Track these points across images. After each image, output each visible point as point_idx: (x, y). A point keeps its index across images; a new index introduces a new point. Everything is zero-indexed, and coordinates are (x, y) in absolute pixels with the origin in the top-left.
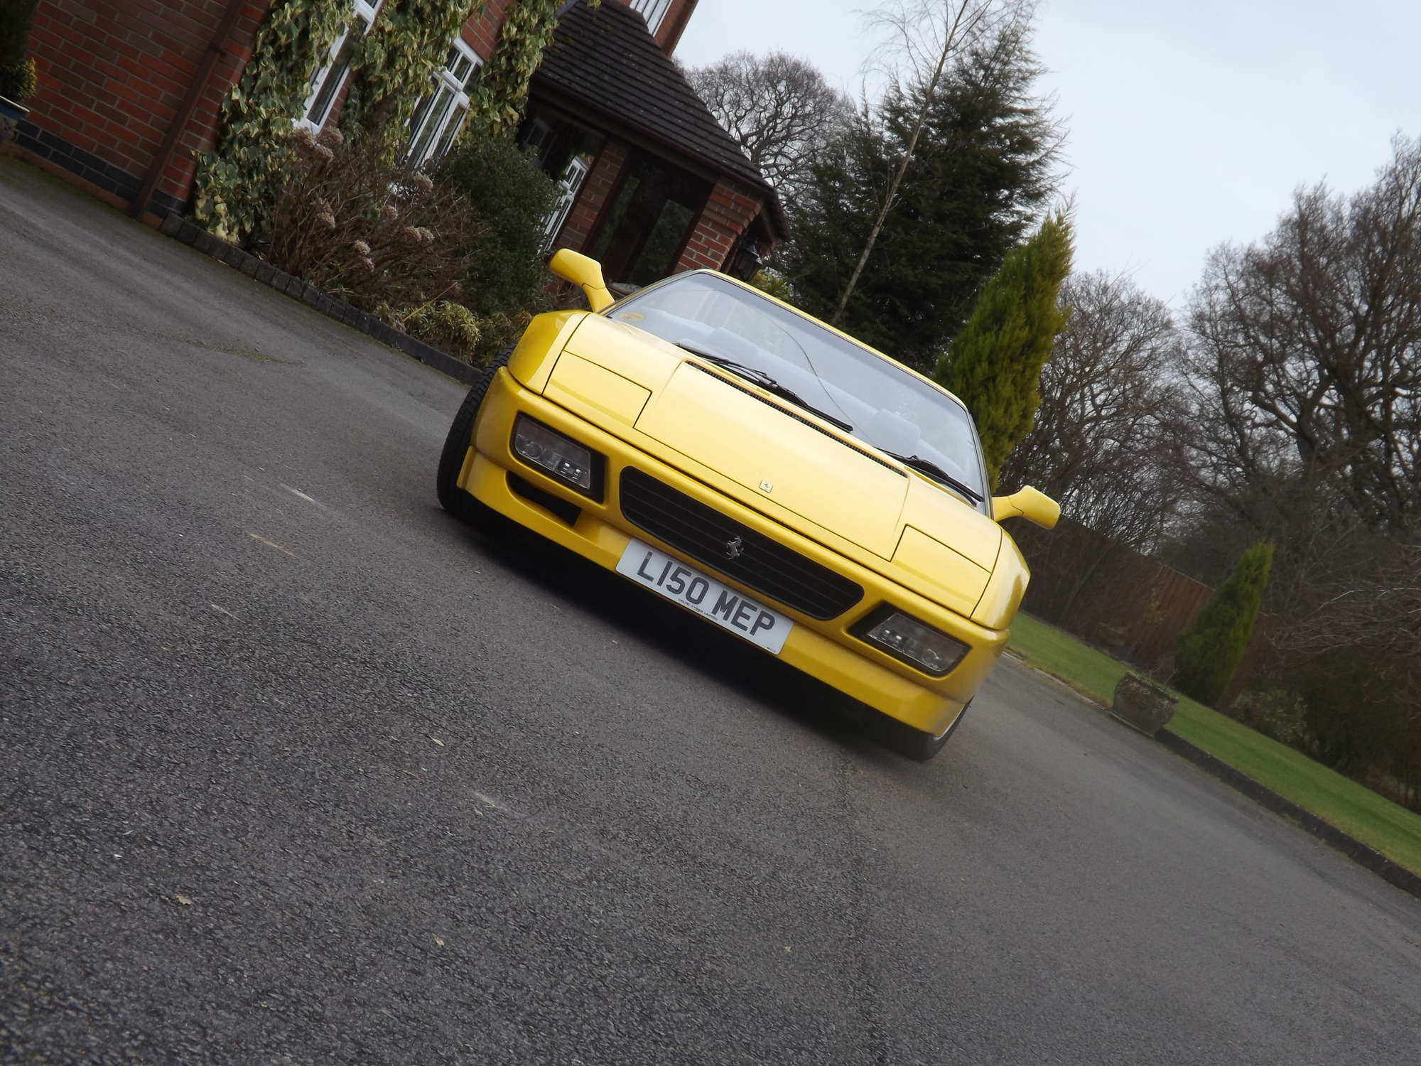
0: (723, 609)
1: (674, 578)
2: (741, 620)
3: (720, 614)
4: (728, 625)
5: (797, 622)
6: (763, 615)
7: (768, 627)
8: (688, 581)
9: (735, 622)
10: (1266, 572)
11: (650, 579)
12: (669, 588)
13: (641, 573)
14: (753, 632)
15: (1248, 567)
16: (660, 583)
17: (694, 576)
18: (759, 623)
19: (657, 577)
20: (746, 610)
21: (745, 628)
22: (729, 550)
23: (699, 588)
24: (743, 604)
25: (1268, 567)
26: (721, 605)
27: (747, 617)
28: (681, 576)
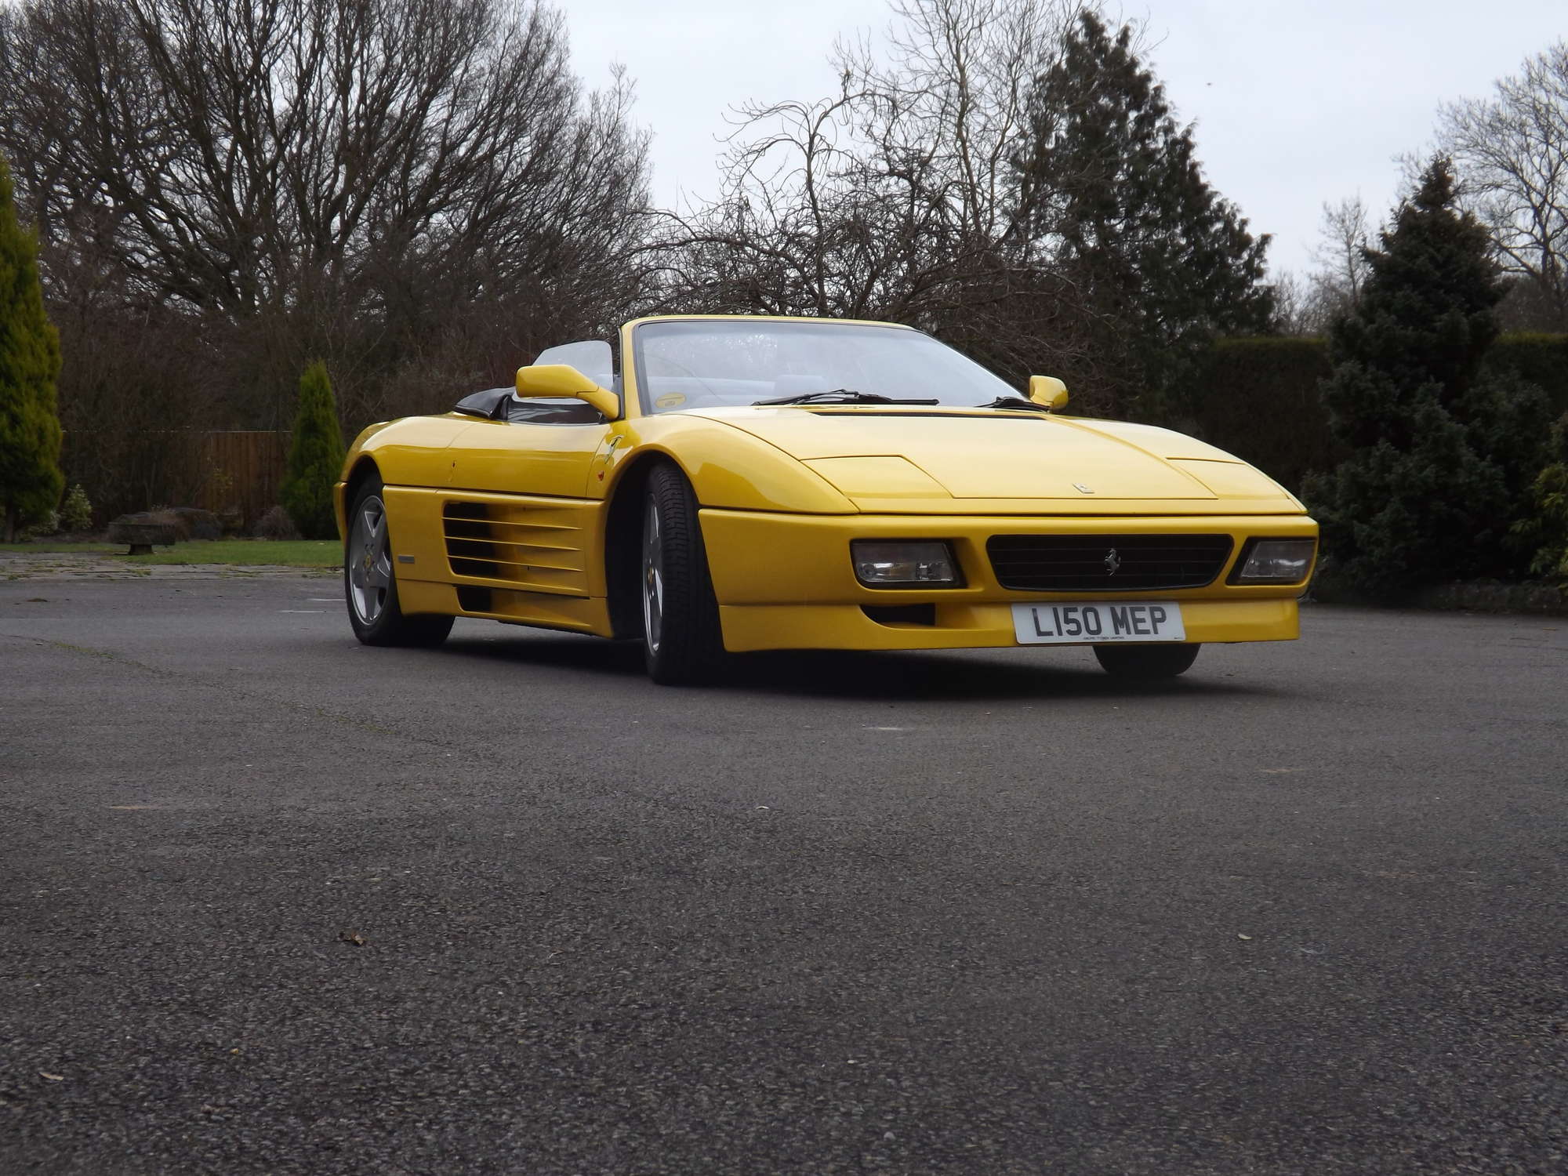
0: (1122, 625)
1: (1068, 621)
2: (1141, 626)
3: (1123, 631)
4: (1134, 638)
5: (1182, 601)
6: (1152, 611)
7: (1163, 620)
8: (1077, 616)
9: (1138, 632)
10: (331, 391)
11: (1050, 634)
12: (1070, 632)
13: (1040, 633)
14: (1156, 632)
15: (312, 393)
16: (1060, 633)
17: (1080, 609)
18: (1155, 621)
19: (1054, 629)
20: (1138, 615)
21: (1147, 632)
22: (1109, 565)
23: (1091, 616)
24: (1133, 611)
25: (328, 384)
26: (1118, 622)
27: (1143, 621)
28: (1071, 615)
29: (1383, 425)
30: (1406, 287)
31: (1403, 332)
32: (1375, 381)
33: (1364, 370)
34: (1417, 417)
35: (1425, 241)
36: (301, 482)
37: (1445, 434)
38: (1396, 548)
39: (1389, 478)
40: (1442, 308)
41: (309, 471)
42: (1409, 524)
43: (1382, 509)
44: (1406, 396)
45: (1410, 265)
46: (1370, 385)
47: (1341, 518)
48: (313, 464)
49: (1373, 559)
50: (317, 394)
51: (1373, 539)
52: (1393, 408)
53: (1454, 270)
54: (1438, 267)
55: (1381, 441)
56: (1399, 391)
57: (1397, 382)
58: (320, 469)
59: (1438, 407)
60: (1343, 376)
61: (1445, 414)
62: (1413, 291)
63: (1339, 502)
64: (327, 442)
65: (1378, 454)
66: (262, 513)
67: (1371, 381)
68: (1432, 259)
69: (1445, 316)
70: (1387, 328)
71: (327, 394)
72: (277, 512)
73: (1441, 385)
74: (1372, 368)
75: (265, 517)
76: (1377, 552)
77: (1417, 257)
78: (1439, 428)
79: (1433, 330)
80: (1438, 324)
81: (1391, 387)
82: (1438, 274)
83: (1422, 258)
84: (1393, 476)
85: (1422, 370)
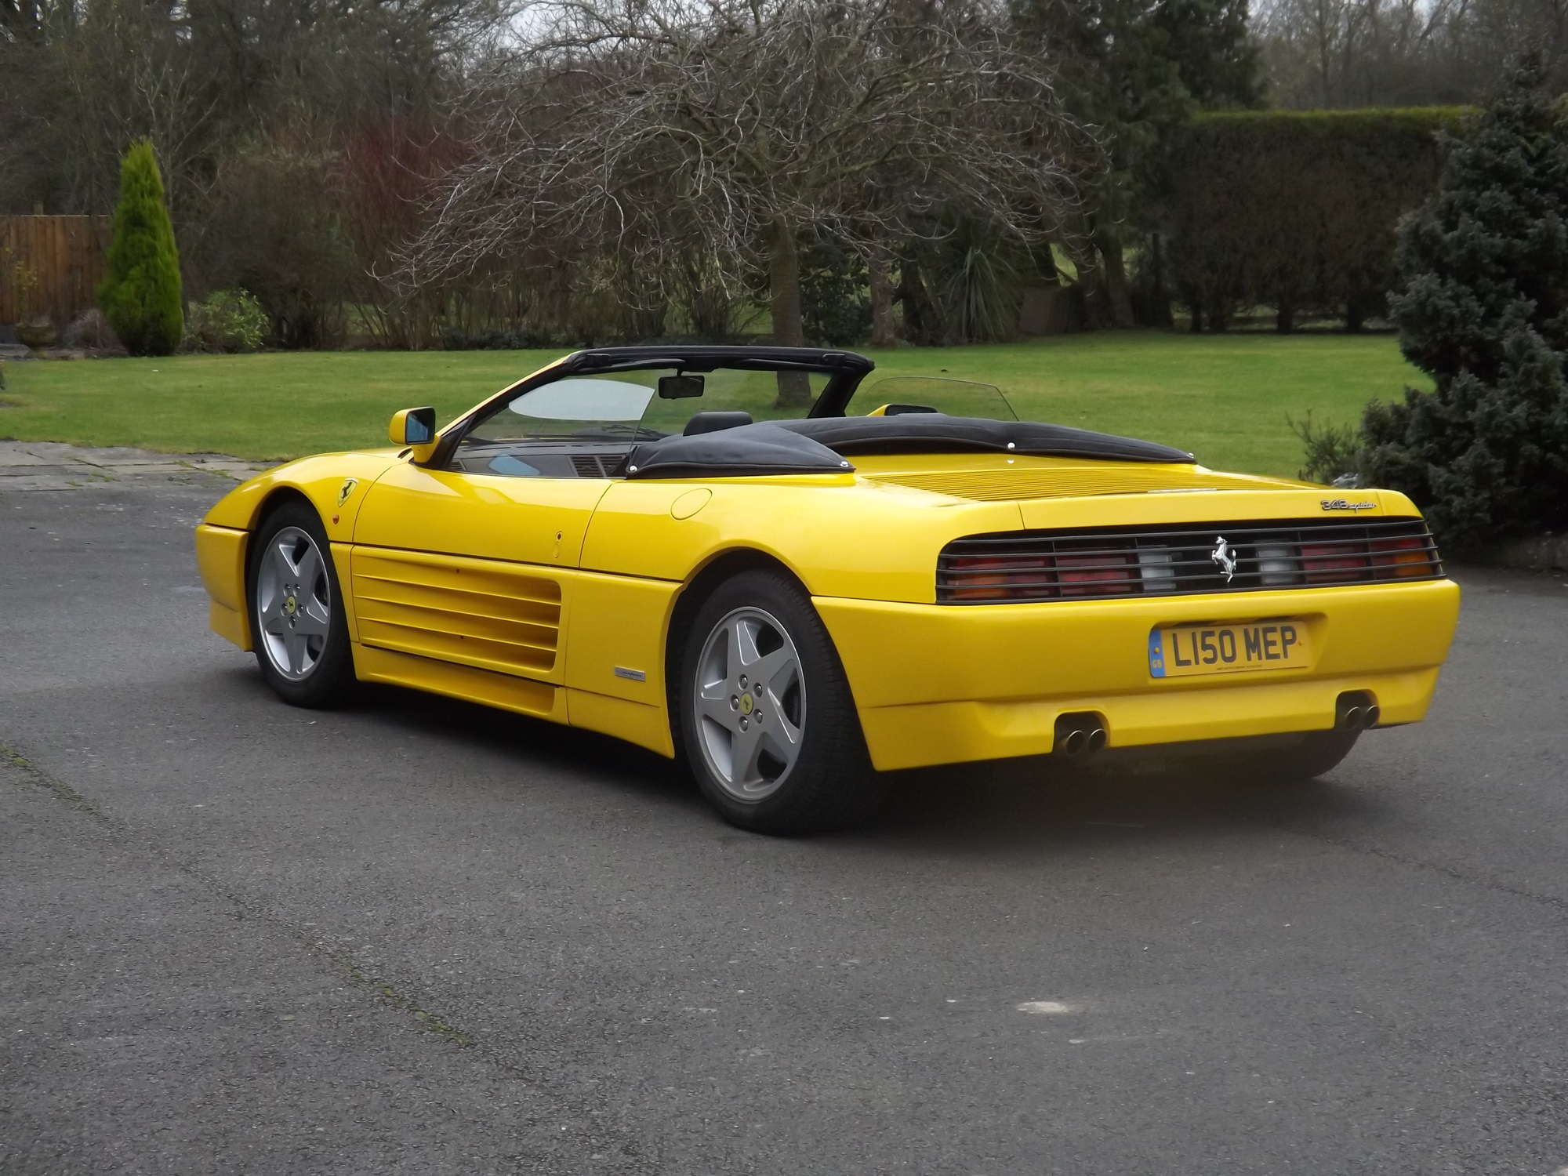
29: (1463, 350)
30: (1493, 186)
31: (1490, 240)
32: (1456, 298)
33: (1443, 284)
34: (1506, 343)
35: (1517, 131)
36: (123, 287)
37: (1539, 364)
38: (1479, 498)
39: (1471, 416)
40: (1536, 211)
41: (134, 272)
42: (1496, 470)
43: (1463, 450)
44: (1492, 314)
45: (1498, 159)
46: (1451, 303)
47: (1413, 458)
48: (138, 264)
49: (1453, 510)
50: (143, 181)
51: (1452, 487)
52: (1477, 330)
53: (1550, 166)
54: (1531, 161)
55: (1462, 372)
56: (1483, 309)
57: (1481, 298)
58: (147, 271)
59: (1532, 333)
60: (1418, 292)
61: (1537, 339)
62: (1502, 191)
63: (1411, 440)
64: (155, 238)
65: (1459, 386)
66: (74, 318)
67: (1451, 298)
68: (1525, 150)
69: (1539, 222)
70: (1472, 238)
71: (154, 181)
72: (92, 316)
73: (1533, 303)
74: (1451, 282)
75: (79, 322)
76: (1457, 501)
77: (1506, 149)
78: (1532, 359)
79: (1524, 237)
80: (1530, 231)
81: (1474, 305)
82: (1532, 170)
83: (1512, 151)
84: (1477, 413)
85: (1511, 284)
